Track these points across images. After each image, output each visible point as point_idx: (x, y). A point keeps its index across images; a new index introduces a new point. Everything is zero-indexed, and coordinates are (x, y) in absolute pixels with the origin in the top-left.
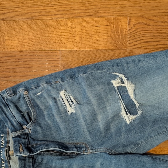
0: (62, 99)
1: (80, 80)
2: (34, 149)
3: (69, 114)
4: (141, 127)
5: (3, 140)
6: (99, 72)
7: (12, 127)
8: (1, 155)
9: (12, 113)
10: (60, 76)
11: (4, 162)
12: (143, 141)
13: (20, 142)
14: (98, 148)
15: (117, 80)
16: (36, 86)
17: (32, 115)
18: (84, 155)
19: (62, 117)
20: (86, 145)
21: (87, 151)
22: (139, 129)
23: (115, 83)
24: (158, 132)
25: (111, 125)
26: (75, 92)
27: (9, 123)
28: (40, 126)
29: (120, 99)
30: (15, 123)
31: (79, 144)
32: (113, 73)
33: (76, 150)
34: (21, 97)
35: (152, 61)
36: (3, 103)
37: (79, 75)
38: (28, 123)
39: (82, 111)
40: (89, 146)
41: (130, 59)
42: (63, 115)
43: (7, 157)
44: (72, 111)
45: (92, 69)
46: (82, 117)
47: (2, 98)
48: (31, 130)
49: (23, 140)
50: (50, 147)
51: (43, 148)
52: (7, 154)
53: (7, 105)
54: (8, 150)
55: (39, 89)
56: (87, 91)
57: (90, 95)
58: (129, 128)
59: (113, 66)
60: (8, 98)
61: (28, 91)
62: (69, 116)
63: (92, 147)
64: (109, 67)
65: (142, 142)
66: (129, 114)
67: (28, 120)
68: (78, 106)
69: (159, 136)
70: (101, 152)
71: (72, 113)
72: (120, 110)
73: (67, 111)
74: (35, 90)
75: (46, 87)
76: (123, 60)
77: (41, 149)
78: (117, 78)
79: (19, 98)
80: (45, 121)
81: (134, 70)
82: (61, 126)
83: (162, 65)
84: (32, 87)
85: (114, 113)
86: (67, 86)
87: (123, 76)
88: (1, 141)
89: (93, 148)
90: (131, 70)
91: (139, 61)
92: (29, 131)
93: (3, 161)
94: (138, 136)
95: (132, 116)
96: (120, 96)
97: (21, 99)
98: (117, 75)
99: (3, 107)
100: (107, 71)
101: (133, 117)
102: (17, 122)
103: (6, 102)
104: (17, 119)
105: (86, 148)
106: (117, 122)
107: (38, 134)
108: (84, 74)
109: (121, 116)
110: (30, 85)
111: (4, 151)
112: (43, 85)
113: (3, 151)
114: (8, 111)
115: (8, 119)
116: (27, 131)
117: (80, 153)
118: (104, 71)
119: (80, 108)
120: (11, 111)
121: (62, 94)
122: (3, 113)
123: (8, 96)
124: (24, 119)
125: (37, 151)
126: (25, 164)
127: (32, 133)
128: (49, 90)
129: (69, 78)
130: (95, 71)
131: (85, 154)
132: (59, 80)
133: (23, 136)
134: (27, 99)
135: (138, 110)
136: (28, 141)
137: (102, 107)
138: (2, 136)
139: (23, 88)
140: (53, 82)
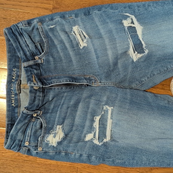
0: (75, 34)
1: (94, 17)
2: (46, 81)
3: (81, 48)
4: (146, 64)
5: (14, 74)
6: (112, 11)
7: (24, 56)
8: (12, 88)
9: (26, 42)
10: (75, 13)
11: (13, 96)
12: (146, 78)
13: (32, 72)
14: (107, 82)
15: (128, 20)
16: (50, 19)
17: (45, 45)
18: (94, 87)
19: (75, 50)
20: (95, 78)
21: (96, 84)
22: (144, 66)
23: (126, 23)
24: (160, 71)
25: (119, 61)
26: (88, 27)
27: (21, 52)
28: (53, 57)
29: (129, 38)
30: (28, 53)
31: (88, 77)
32: (125, 14)
33: (86, 81)
34: (35, 28)
35: (160, 8)
36: (18, 32)
37: (93, 12)
38: (41, 54)
39: (93, 45)
40: (98, 79)
41: (141, 3)
42: (75, 48)
43: (18, 90)
44: (84, 45)
45: (106, 8)
46: (93, 51)
47: (17, 27)
48: (43, 60)
49: (35, 71)
50: (62, 81)
51: (55, 82)
52: (19, 87)
53: (21, 34)
54: (19, 83)
55: (53, 22)
56: (100, 27)
57: (102, 31)
58: (136, 65)
59: (125, 8)
60: (23, 28)
61: (42, 23)
62: (81, 49)
63: (100, 80)
64: (122, 9)
65: (145, 80)
66: (136, 53)
67: (41, 51)
68: (90, 40)
69: (161, 74)
70: (109, 85)
71: (84, 47)
72: (128, 48)
73: (79, 45)
74: (49, 22)
75: (60, 21)
76: (134, 4)
77: (53, 83)
78: (128, 18)
79: (33, 29)
80: (58, 52)
81: (144, 13)
82: (73, 58)
83: (168, 12)
84: (47, 20)
85: (123, 51)
86: (80, 22)
87: (134, 17)
88: (13, 76)
89: (102, 82)
90: (141, 13)
91: (148, 6)
92: (41, 61)
93: (13, 94)
94: (143, 73)
95: (139, 54)
96: (129, 35)
97: (35, 30)
98: (128, 16)
99: (18, 36)
100: (119, 12)
101: (140, 56)
102: (30, 51)
103: (21, 31)
104: (30, 49)
105: (95, 81)
106: (125, 59)
107: (50, 64)
108: (99, 11)
109: (129, 55)
110: (44, 18)
111: (16, 84)
112: (58, 19)
113: (14, 84)
114: (22, 40)
115: (22, 48)
116: (39, 61)
117: (90, 85)
118: (117, 11)
119: (92, 42)
120: (25, 40)
121: (75, 29)
122: (17, 42)
123: (23, 25)
124: (37, 49)
125: (49, 84)
126: (35, 97)
127: (44, 63)
128: (63, 24)
129: (83, 14)
130: (109, 10)
131: (94, 85)
132: (73, 16)
133: (35, 67)
134: (40, 30)
135: (145, 50)
136: (40, 72)
137: (112, 43)
138: (14, 70)
139: (38, 20)
140: (67, 17)
